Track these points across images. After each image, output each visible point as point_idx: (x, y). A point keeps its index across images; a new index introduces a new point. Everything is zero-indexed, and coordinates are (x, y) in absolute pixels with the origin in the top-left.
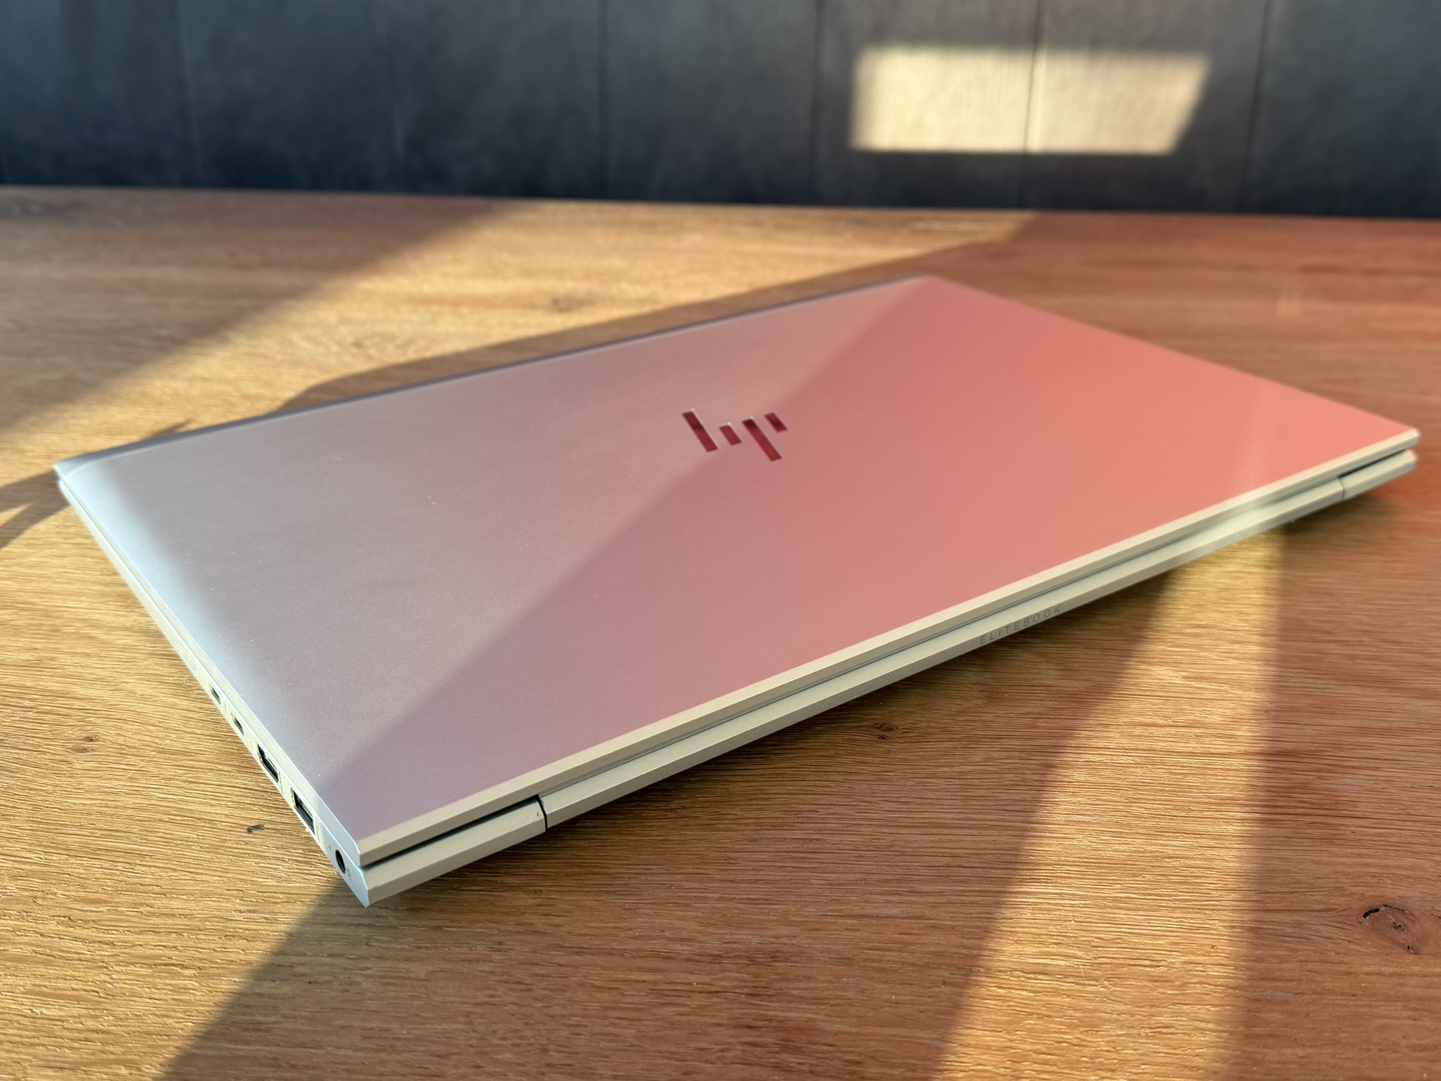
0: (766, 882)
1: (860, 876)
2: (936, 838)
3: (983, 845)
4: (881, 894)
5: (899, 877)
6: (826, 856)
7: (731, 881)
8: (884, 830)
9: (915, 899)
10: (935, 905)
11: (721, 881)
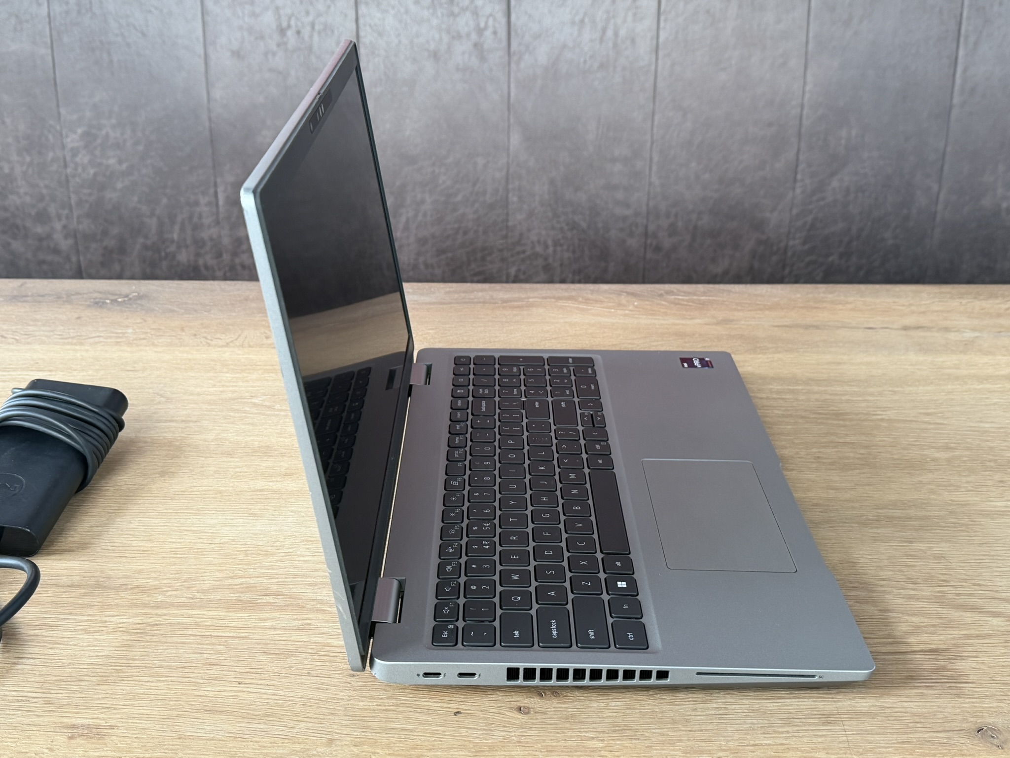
0: (706, 730)
1: (750, 725)
2: (780, 704)
3: (802, 707)
4: (761, 734)
5: (766, 725)
6: (731, 716)
7: (690, 731)
8: (754, 701)
9: (777, 735)
10: (786, 738)
11: (686, 731)
